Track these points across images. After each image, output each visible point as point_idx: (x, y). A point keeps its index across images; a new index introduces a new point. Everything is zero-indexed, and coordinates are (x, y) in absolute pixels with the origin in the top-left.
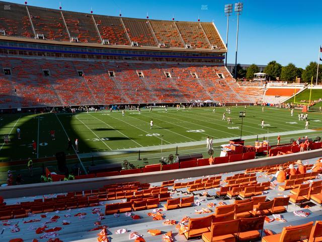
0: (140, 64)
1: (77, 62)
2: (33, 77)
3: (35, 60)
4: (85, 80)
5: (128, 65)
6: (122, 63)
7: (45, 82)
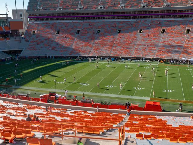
0: (171, 21)
1: (124, 21)
2: (89, 35)
3: (98, 22)
4: (117, 36)
5: (159, 23)
6: (157, 21)
7: (93, 38)
